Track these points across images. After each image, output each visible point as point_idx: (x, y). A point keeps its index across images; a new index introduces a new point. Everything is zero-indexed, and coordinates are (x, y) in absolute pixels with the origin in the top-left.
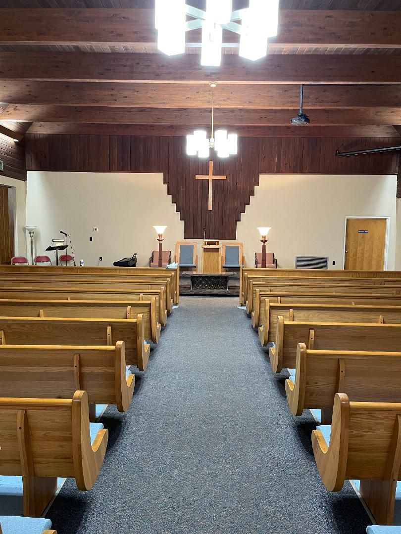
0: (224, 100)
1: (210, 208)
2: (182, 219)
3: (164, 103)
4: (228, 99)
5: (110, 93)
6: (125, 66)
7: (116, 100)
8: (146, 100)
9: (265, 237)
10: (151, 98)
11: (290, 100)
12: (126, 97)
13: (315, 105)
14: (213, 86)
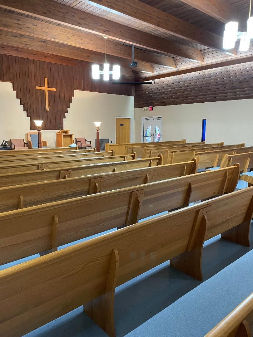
0: (88, 44)
1: (48, 109)
2: (29, 116)
3: (54, 38)
4: (90, 44)
5: (17, 22)
6: (60, 12)
7: (21, 29)
8: (42, 33)
9: (98, 128)
10: (45, 32)
11: (118, 51)
12: (28, 28)
13: (128, 57)
14: (106, 38)
